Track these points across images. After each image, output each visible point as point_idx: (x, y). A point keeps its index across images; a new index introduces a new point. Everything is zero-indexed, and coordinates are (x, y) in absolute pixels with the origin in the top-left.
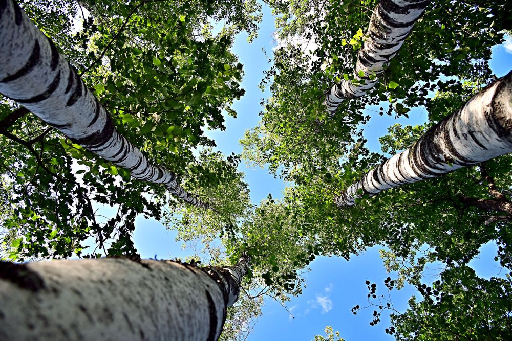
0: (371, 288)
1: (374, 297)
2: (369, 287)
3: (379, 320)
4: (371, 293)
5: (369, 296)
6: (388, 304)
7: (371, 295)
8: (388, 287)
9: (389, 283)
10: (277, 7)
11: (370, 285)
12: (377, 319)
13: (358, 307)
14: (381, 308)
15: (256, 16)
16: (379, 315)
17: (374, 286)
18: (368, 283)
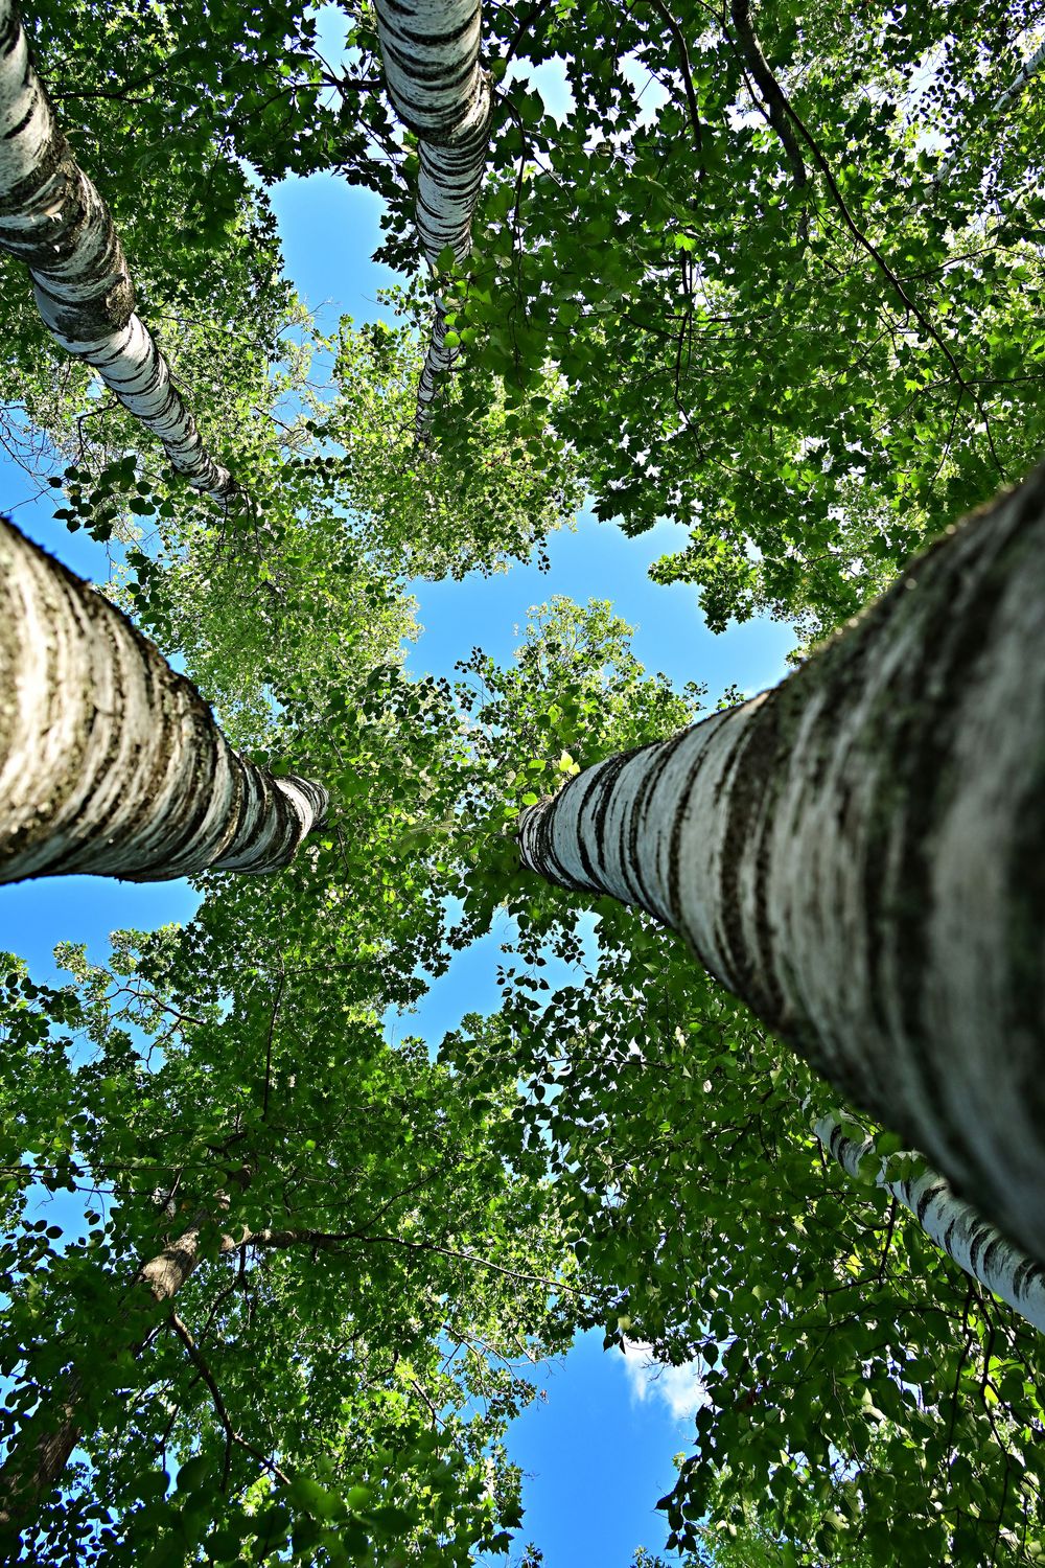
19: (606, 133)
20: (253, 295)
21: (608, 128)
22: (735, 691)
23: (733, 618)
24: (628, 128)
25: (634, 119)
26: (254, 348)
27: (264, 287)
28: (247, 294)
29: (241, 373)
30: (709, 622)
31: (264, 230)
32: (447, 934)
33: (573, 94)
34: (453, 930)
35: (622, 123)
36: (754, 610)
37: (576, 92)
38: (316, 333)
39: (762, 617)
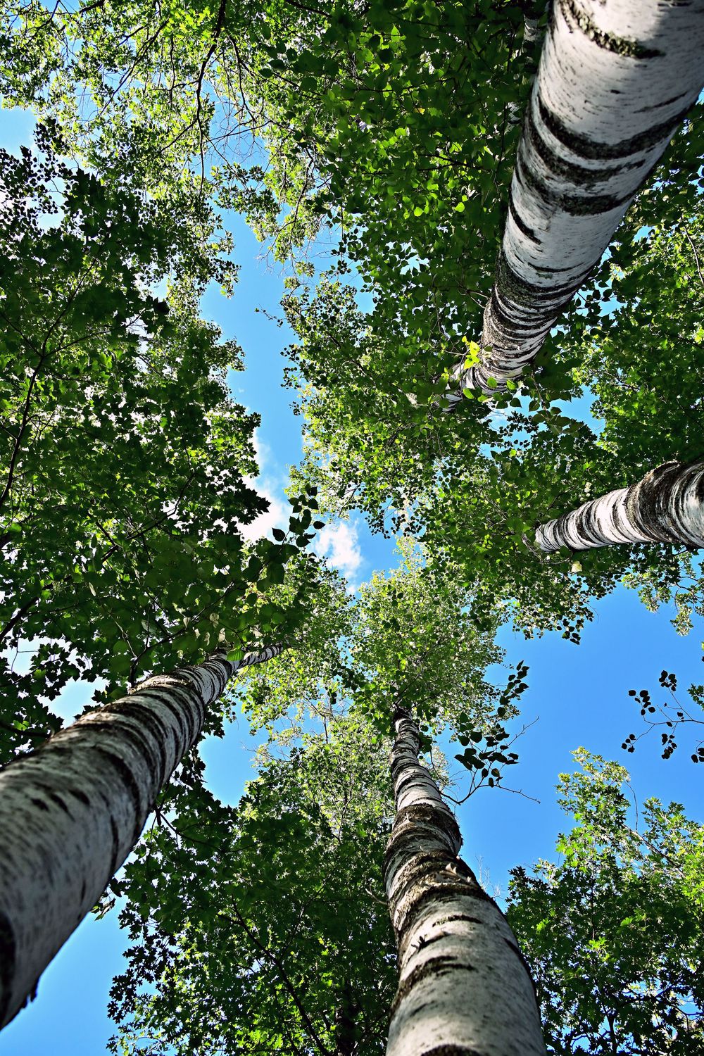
0: (641, 699)
1: (652, 710)
2: (636, 699)
3: (674, 745)
4: (645, 706)
5: (643, 712)
6: (680, 715)
7: (646, 710)
8: (668, 686)
9: (668, 681)
10: (251, 208)
11: (638, 695)
12: (670, 745)
13: (632, 737)
14: (669, 724)
15: (220, 243)
16: (672, 737)
17: (644, 694)
18: (632, 693)
19: (68, 654)
20: (279, 786)
21: (64, 655)
22: (284, 383)
23: (245, 414)
24: (56, 645)
25: (49, 645)
26: (304, 765)
27: (271, 783)
28: (281, 790)
29: (322, 763)
30: (258, 424)
31: (250, 801)
32: (533, 433)
33: (64, 684)
34: (529, 431)
35: (56, 649)
36: (233, 405)
37: (62, 684)
38: (270, 740)
39: (233, 399)
